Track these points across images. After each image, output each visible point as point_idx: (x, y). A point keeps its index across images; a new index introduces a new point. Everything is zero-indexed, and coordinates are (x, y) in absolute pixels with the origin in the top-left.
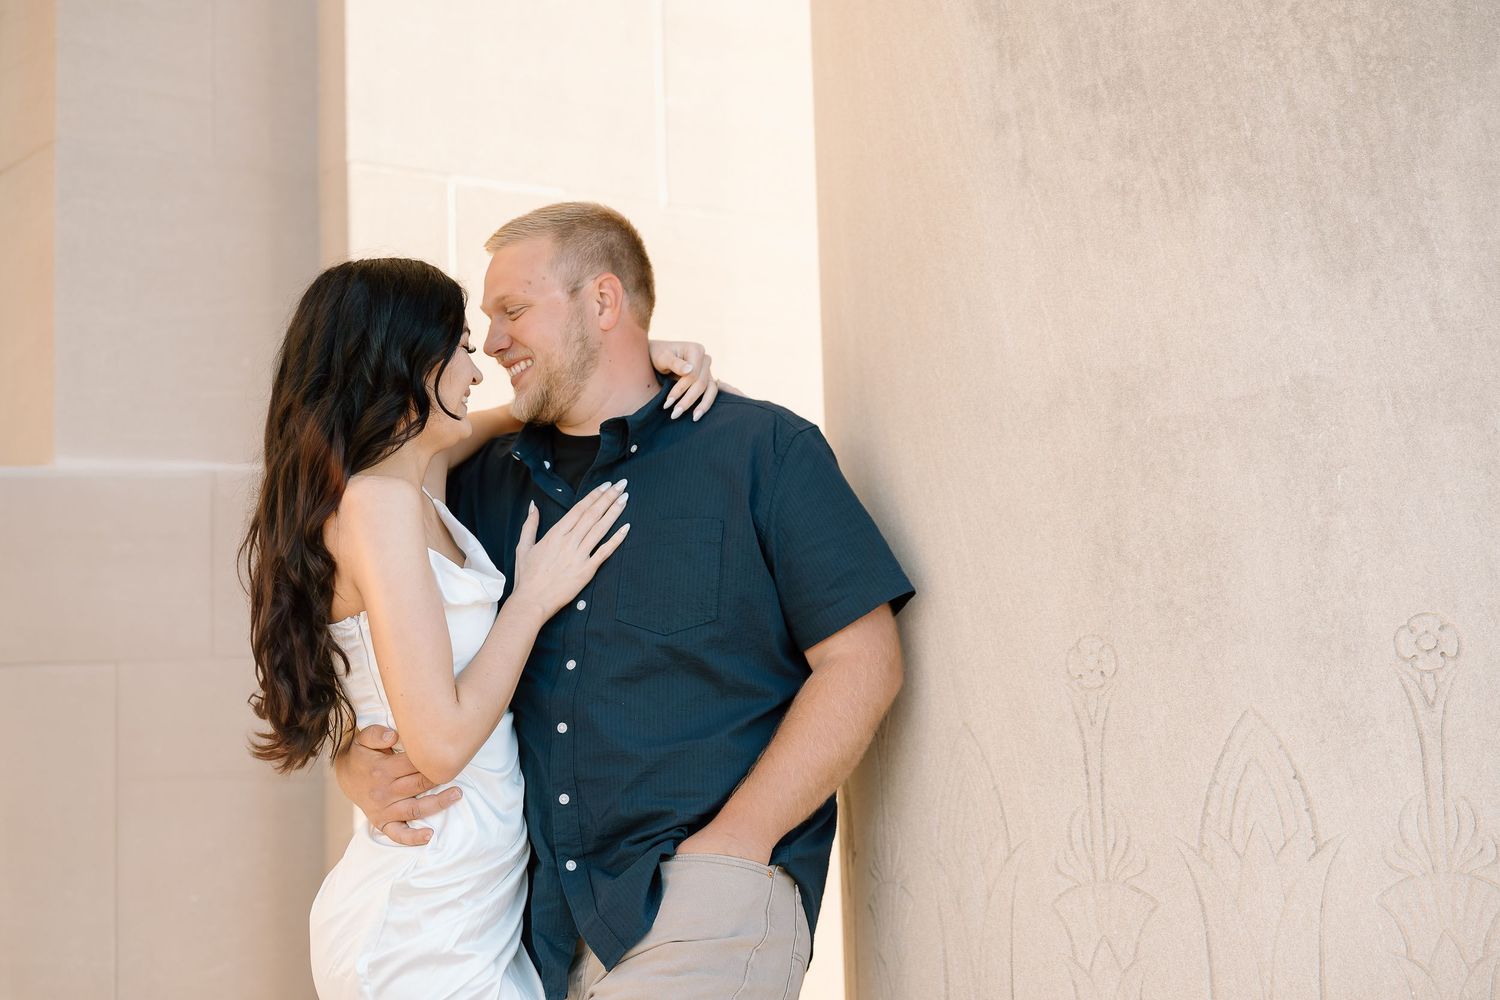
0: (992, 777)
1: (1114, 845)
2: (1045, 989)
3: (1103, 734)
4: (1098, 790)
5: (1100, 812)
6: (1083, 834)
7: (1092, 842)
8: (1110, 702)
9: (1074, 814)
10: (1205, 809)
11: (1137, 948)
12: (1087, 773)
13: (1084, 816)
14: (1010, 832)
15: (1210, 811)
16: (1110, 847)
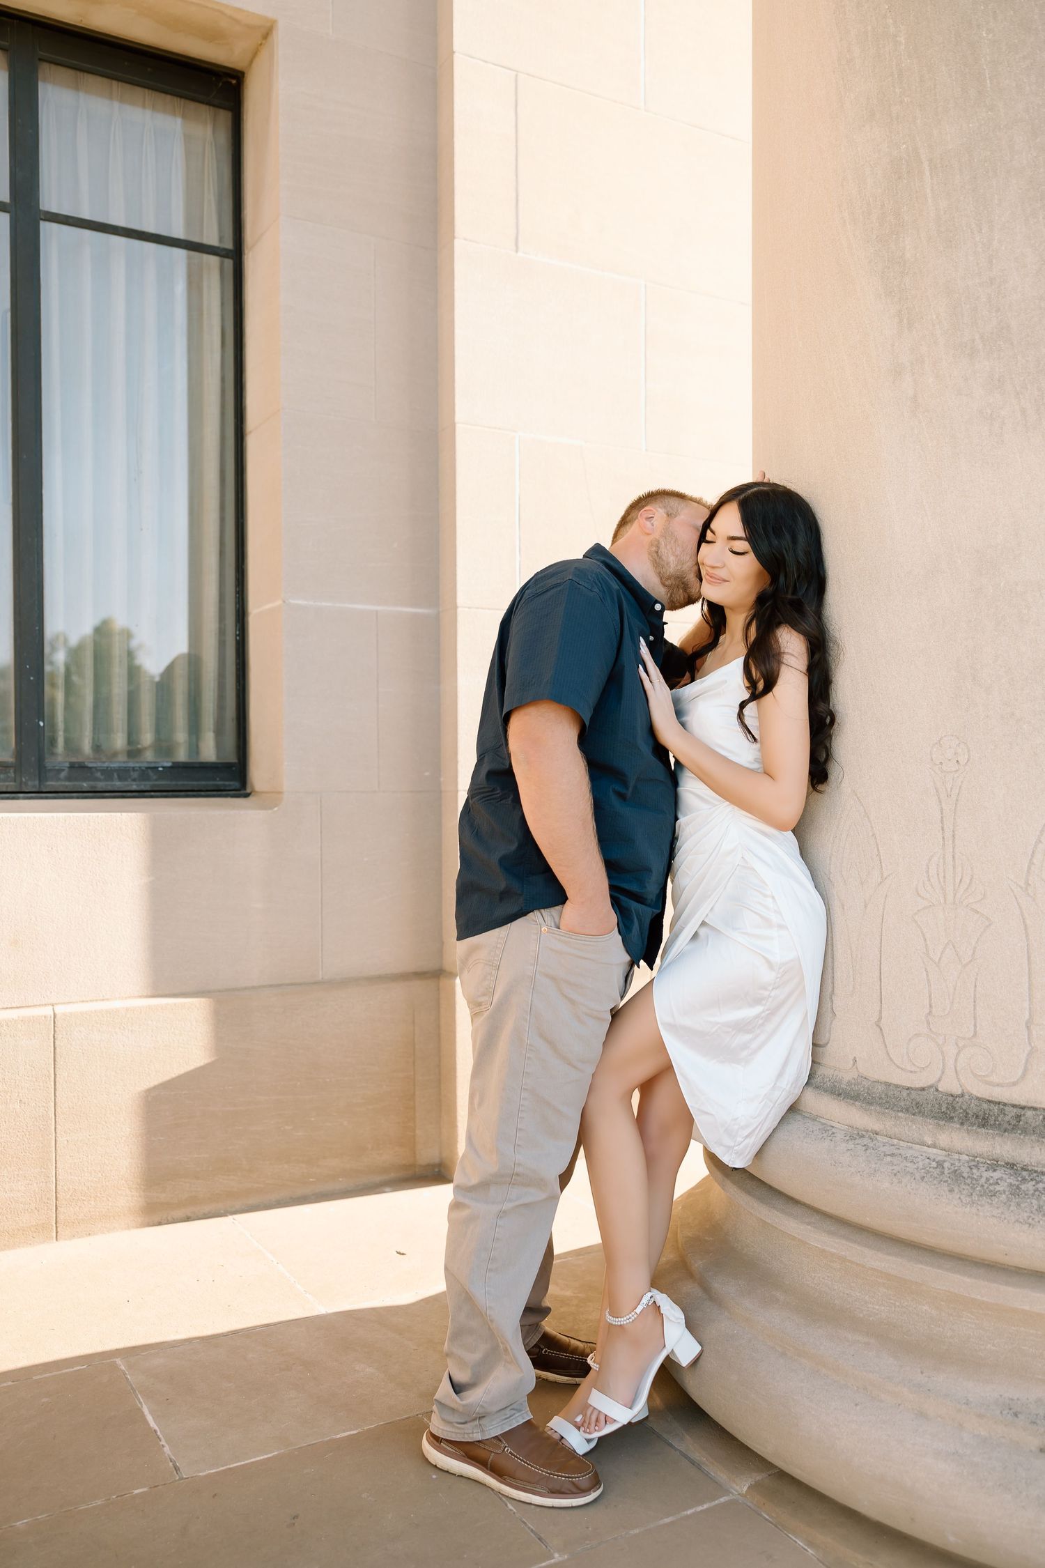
0: (872, 827)
1: (961, 880)
2: (905, 972)
3: (956, 804)
4: (951, 842)
5: (951, 858)
6: (938, 871)
7: (944, 877)
8: (962, 782)
9: (932, 857)
10: (1031, 859)
11: (974, 951)
12: (943, 830)
13: (939, 859)
14: (883, 865)
15: (1035, 861)
16: (958, 881)
